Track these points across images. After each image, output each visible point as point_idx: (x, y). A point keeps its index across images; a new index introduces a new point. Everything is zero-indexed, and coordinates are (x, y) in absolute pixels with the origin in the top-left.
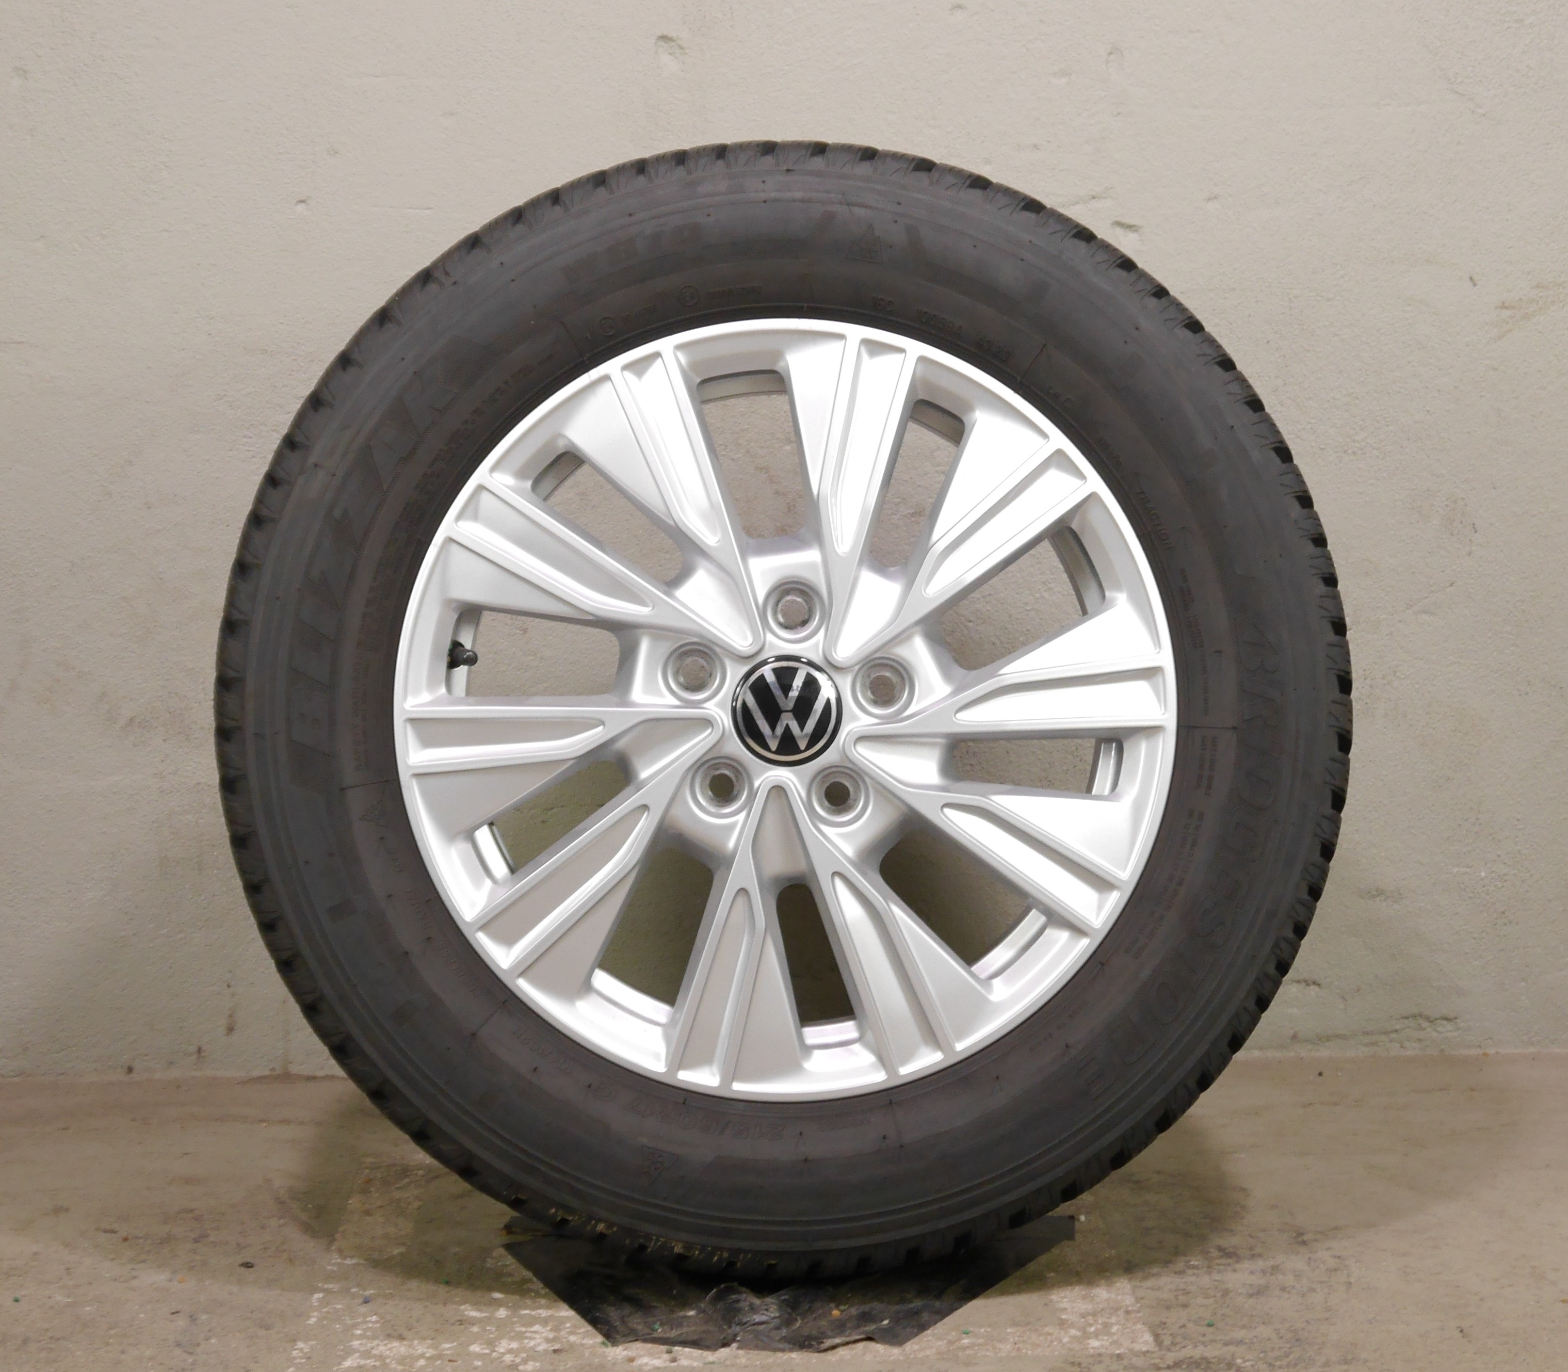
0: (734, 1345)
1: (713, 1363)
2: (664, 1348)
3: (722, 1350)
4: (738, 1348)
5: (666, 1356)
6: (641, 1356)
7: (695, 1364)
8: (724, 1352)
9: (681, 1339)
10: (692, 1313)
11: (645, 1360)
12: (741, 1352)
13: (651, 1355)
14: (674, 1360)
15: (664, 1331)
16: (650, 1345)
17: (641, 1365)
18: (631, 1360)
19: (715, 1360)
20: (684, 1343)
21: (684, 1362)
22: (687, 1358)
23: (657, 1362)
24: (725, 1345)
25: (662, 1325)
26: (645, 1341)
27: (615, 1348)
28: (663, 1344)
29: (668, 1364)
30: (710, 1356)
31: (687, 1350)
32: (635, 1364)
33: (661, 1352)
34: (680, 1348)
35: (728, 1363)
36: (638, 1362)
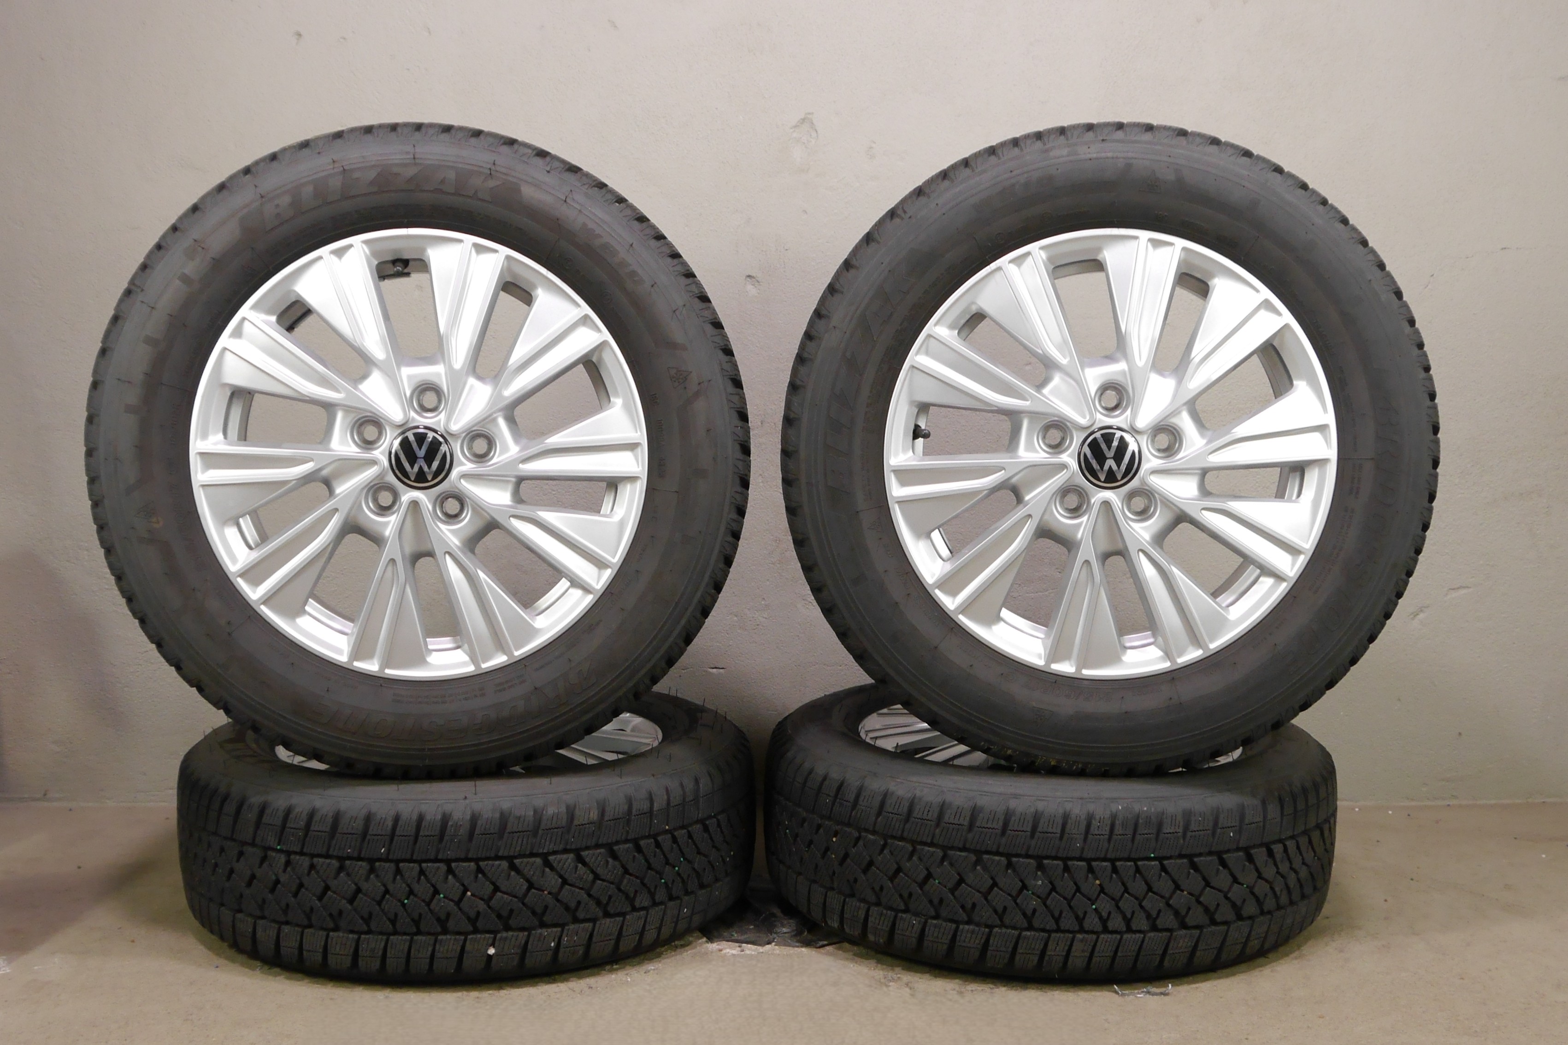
0: (774, 944)
1: (762, 953)
2: (737, 944)
3: (767, 946)
4: (775, 945)
5: (739, 949)
6: (725, 949)
7: (753, 953)
8: (768, 947)
9: (748, 940)
10: (752, 927)
11: (728, 950)
12: (777, 947)
13: (730, 948)
14: (743, 951)
15: (738, 936)
16: (730, 943)
17: (725, 953)
18: (721, 950)
19: (764, 951)
20: (747, 943)
21: (748, 952)
22: (749, 949)
23: (734, 952)
24: (769, 943)
25: (736, 933)
26: (728, 941)
27: (712, 944)
28: (737, 943)
29: (739, 952)
30: (760, 949)
31: (749, 945)
32: (722, 952)
33: (736, 947)
34: (746, 945)
35: (770, 952)
36: (724, 951)
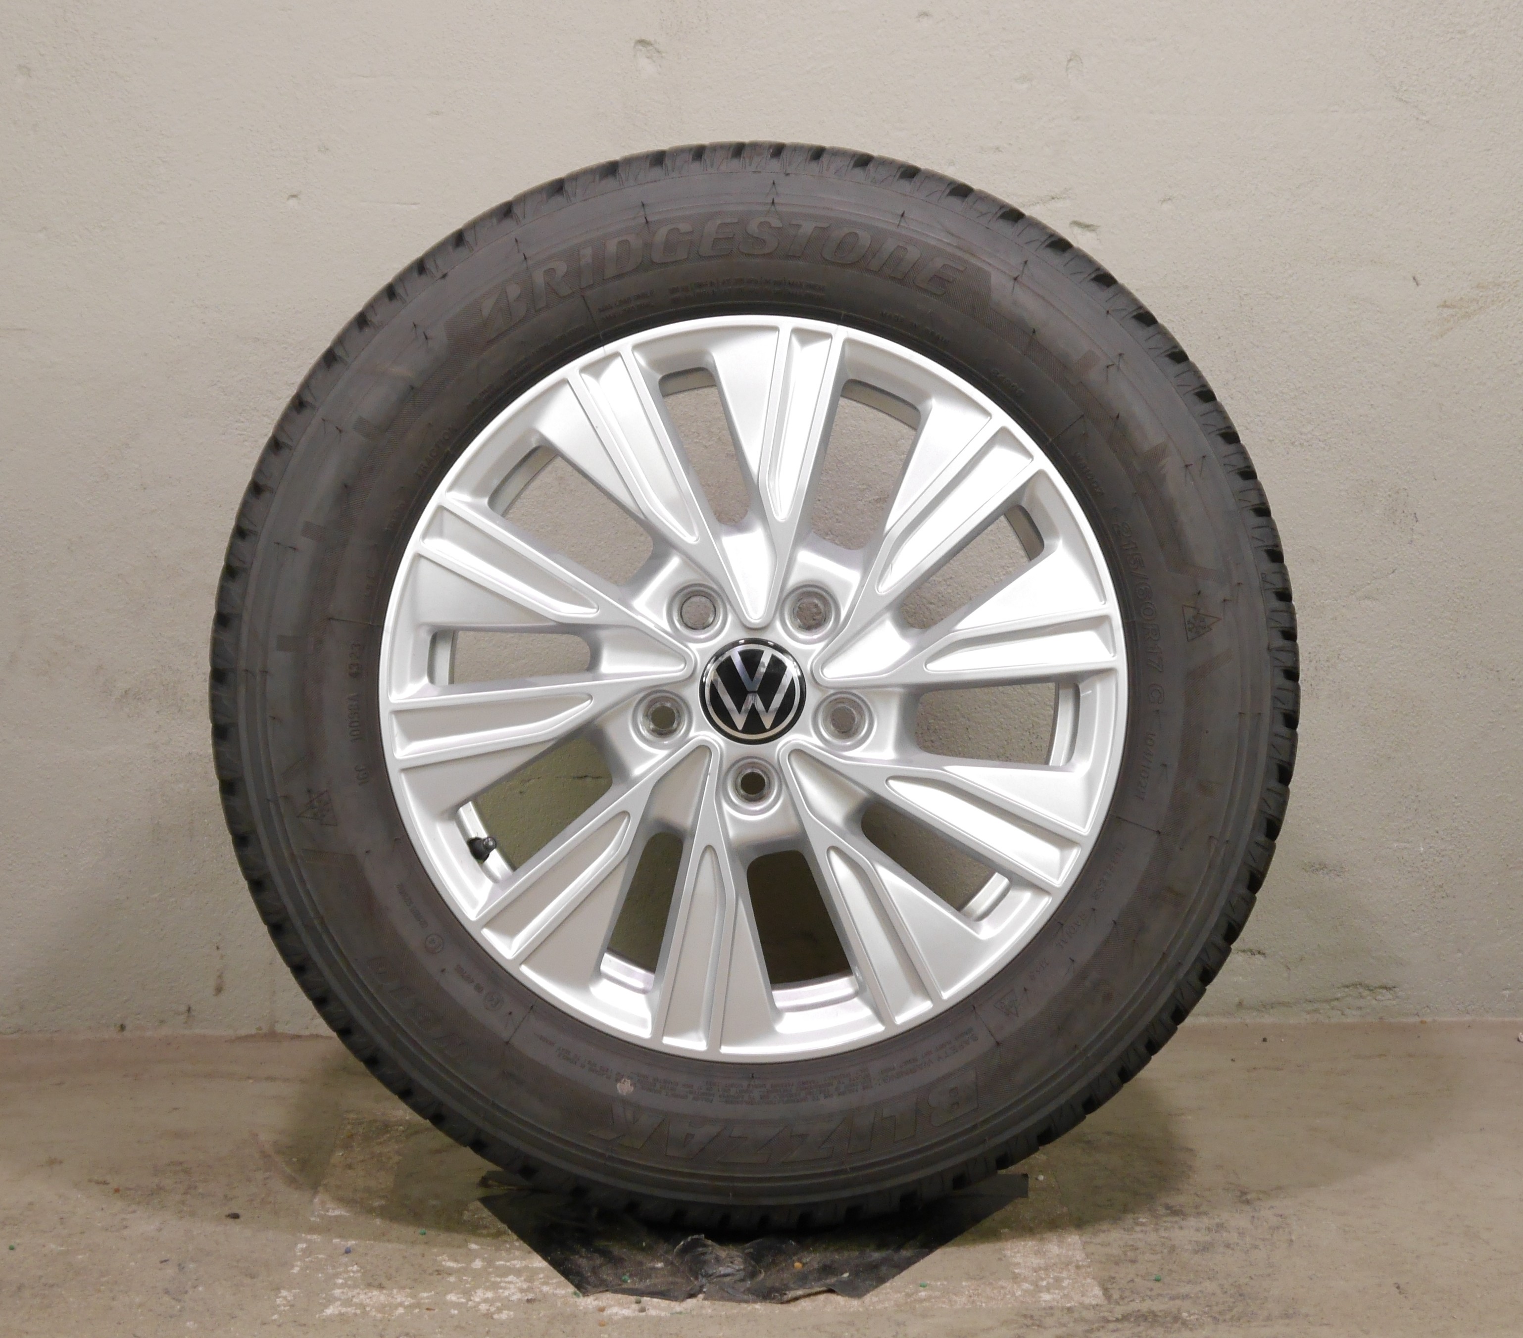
0: (701, 1296)
1: (680, 1313)
2: (633, 1298)
3: (689, 1300)
4: (705, 1299)
5: (635, 1306)
6: (611, 1306)
7: (663, 1314)
8: (691, 1303)
9: (652, 1289)
10: (660, 1265)
11: (615, 1310)
12: (706, 1302)
13: (621, 1305)
14: (643, 1310)
15: (634, 1282)
16: (620, 1296)
17: (611, 1315)
18: (602, 1310)
19: (682, 1310)
20: (653, 1294)
21: (652, 1312)
22: (655, 1308)
23: (626, 1312)
24: (692, 1296)
25: (631, 1276)
26: (615, 1292)
27: (586, 1298)
28: (632, 1295)
29: (637, 1313)
30: (677, 1306)
31: (655, 1300)
32: (605, 1313)
33: (631, 1303)
34: (649, 1299)
35: (694, 1313)
36: (608, 1312)
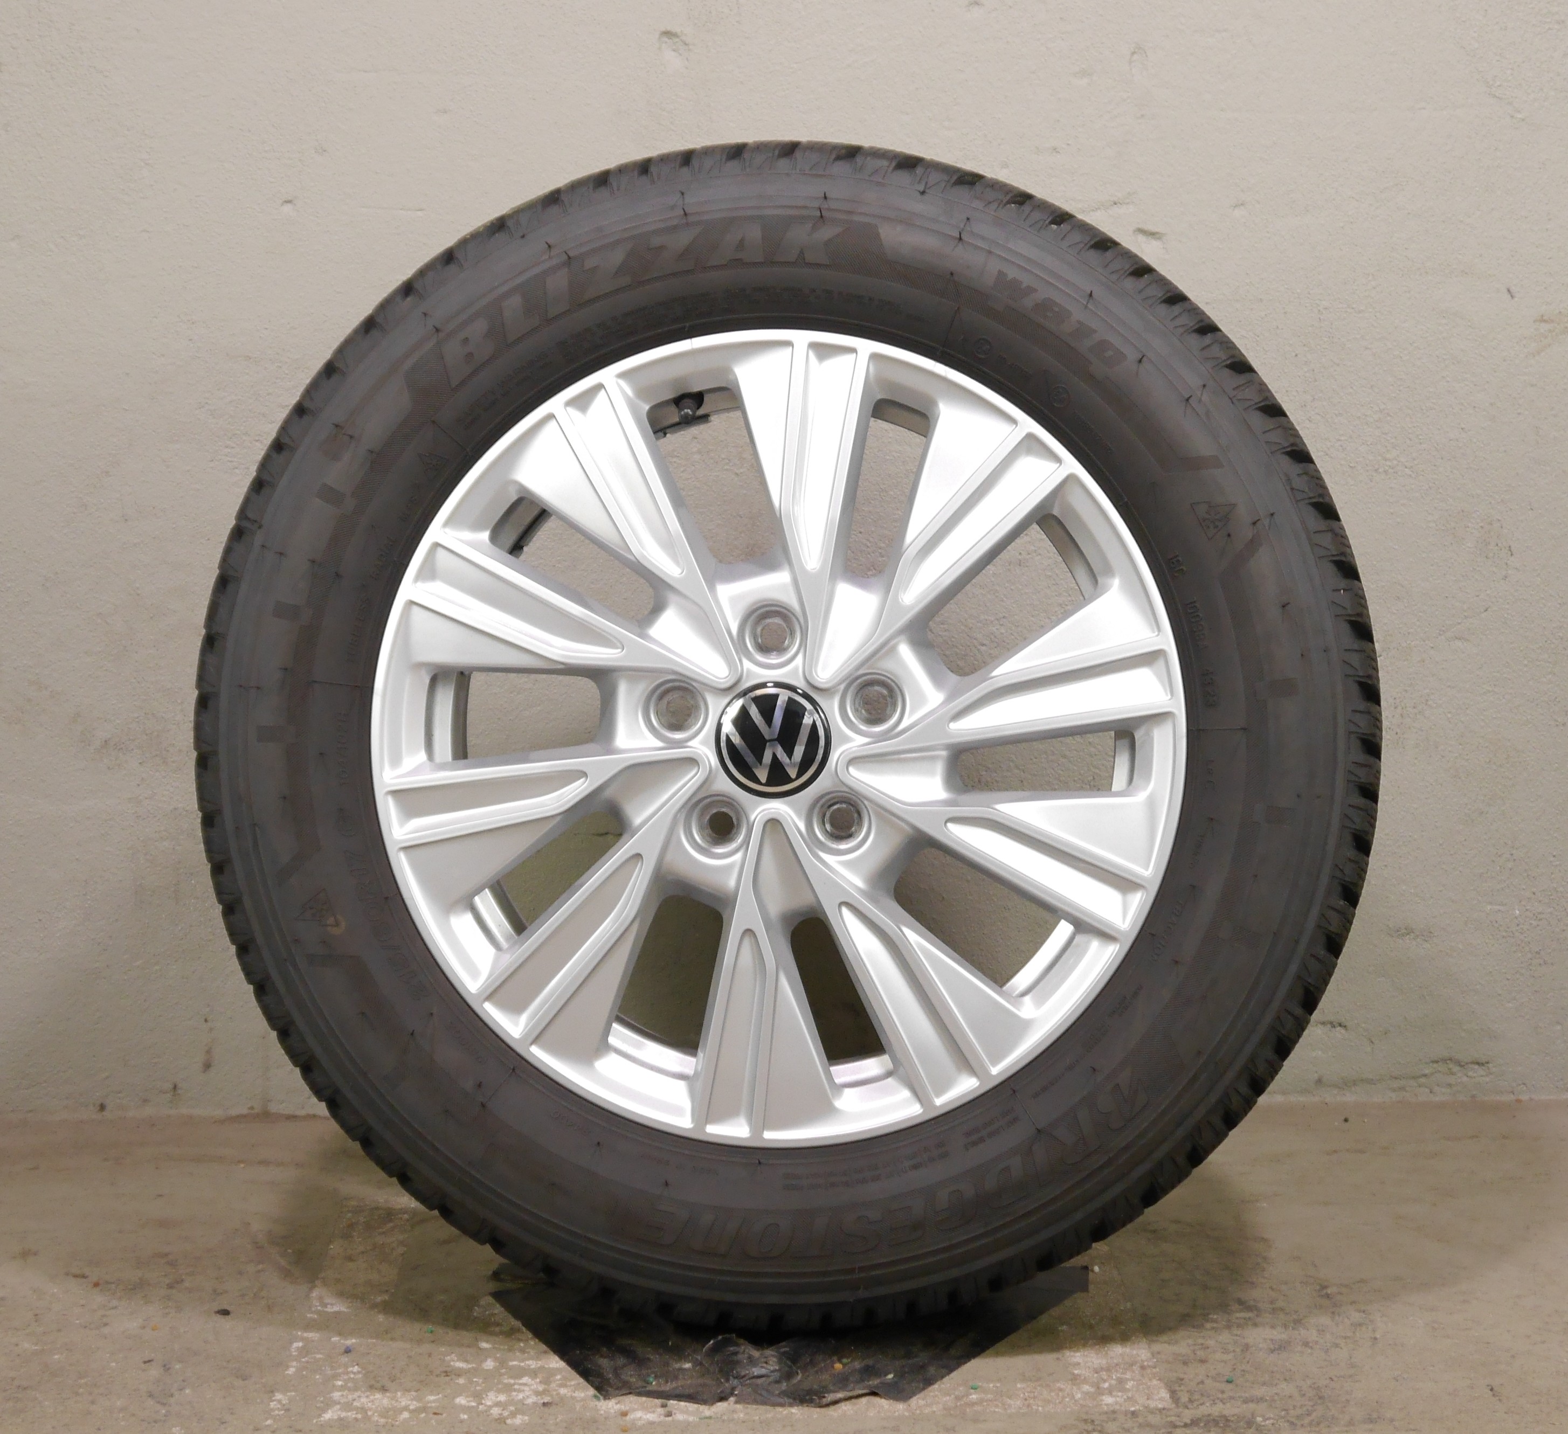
0: (732, 1399)
1: (710, 1418)
2: (658, 1402)
3: (719, 1404)
4: (736, 1402)
5: (661, 1411)
6: (634, 1410)
7: (691, 1419)
8: (721, 1406)
9: (676, 1391)
10: (688, 1366)
11: (639, 1414)
12: (739, 1406)
13: (645, 1409)
14: (669, 1414)
15: (659, 1385)
16: (644, 1399)
17: (634, 1420)
18: (624, 1414)
19: (712, 1414)
20: (679, 1397)
21: (680, 1417)
22: (682, 1412)
23: (651, 1417)
24: (723, 1399)
25: (656, 1377)
26: (639, 1394)
27: (607, 1402)
28: (658, 1398)
29: (662, 1418)
30: (706, 1411)
31: (682, 1404)
32: (628, 1418)
33: (656, 1406)
34: (675, 1402)
35: (725, 1418)
36: (631, 1416)
